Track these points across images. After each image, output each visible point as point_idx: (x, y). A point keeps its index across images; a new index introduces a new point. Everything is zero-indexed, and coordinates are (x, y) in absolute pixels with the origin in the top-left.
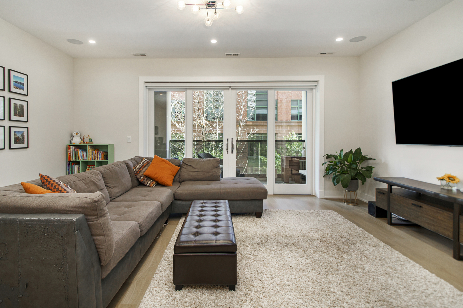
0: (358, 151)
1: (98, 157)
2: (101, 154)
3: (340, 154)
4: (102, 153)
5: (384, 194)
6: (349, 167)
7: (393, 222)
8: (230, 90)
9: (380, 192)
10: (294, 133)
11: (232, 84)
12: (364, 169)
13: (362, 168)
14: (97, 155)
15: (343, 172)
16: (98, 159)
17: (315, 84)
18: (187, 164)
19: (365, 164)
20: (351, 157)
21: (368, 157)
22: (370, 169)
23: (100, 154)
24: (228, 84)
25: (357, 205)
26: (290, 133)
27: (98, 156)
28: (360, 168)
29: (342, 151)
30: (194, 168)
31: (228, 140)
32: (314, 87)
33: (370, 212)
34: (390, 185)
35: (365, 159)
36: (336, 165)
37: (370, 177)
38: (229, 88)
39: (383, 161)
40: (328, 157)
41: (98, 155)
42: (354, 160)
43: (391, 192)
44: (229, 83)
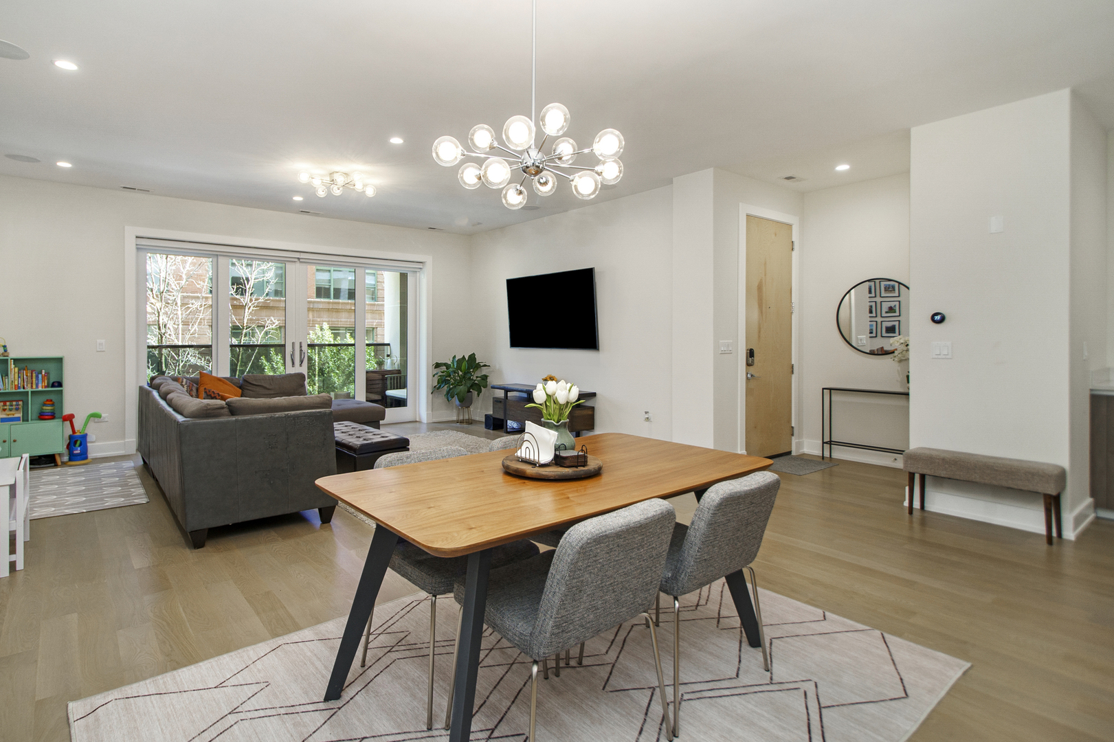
0: (472, 357)
1: (32, 383)
2: (40, 376)
3: (453, 361)
4: (43, 373)
5: (501, 402)
6: (463, 377)
7: (508, 430)
8: (298, 264)
9: (497, 401)
10: (326, 326)
11: (303, 256)
12: (479, 379)
13: (477, 377)
14: (29, 378)
15: (458, 383)
16: (32, 386)
17: (420, 266)
18: (255, 383)
19: (479, 373)
20: (464, 365)
21: (482, 364)
22: (485, 378)
23: (37, 377)
24: (297, 255)
25: (471, 423)
26: (317, 325)
27: (34, 379)
28: (475, 378)
29: (454, 357)
30: (268, 389)
31: (293, 343)
32: (419, 270)
33: (487, 426)
34: (507, 390)
35: (478, 366)
36: (449, 376)
37: (485, 386)
38: (296, 260)
39: (497, 367)
40: (437, 365)
41: (32, 378)
42: (469, 368)
43: (507, 398)
44: (299, 253)
